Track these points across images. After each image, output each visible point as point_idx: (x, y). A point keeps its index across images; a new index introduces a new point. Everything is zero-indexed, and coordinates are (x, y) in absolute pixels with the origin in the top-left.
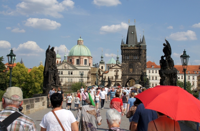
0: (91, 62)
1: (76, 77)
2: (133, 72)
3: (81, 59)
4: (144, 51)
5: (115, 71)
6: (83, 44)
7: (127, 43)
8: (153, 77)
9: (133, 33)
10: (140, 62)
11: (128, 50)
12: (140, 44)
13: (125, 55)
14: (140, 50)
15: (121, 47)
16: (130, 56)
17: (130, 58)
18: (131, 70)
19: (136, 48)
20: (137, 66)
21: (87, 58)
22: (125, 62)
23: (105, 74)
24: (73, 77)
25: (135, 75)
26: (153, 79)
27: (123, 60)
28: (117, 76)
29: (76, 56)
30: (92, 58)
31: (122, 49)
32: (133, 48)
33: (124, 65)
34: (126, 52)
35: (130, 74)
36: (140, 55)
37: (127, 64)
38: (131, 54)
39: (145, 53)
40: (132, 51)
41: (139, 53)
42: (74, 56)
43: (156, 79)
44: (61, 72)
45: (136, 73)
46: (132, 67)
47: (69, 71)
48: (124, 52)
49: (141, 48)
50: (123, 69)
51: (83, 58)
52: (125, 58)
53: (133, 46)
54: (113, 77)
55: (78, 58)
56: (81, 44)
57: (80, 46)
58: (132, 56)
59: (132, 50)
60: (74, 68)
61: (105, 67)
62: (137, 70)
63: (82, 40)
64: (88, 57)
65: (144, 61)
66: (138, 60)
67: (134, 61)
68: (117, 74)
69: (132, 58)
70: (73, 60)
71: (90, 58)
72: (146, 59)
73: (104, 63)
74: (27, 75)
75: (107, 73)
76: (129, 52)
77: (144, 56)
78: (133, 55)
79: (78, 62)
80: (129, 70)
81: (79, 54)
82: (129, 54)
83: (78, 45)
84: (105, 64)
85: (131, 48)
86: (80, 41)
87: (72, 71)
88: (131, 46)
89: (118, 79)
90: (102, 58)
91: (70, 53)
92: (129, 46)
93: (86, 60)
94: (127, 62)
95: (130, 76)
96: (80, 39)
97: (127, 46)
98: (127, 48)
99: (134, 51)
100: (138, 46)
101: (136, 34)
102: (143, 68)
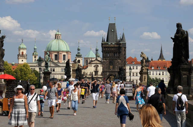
0: (70, 57)
1: (58, 74)
2: (113, 69)
3: (60, 55)
4: (124, 48)
5: (94, 66)
6: (61, 38)
7: (107, 40)
8: (133, 74)
9: (113, 30)
10: (120, 59)
11: (109, 47)
12: (120, 42)
13: (106, 52)
14: (119, 48)
15: (102, 45)
16: (110, 54)
17: (110, 55)
18: (111, 67)
19: (116, 46)
20: (117, 63)
21: (65, 54)
22: (105, 59)
23: (84, 70)
24: (55, 74)
25: (115, 72)
26: (133, 75)
27: (104, 57)
28: (96, 72)
29: (54, 52)
30: (70, 53)
31: (102, 47)
32: (113, 46)
33: (105, 62)
34: (106, 50)
35: (110, 71)
36: (120, 53)
37: (107, 61)
38: (111, 52)
39: (125, 51)
40: (112, 49)
41: (119, 51)
42: (52, 52)
43: (137, 75)
44: (43, 69)
45: (116, 70)
46: (112, 64)
47: (51, 68)
48: (104, 49)
49: (121, 46)
50: (104, 66)
51: (62, 54)
52: (105, 56)
53: (113, 43)
54: (92, 73)
55: (56, 53)
56: (59, 38)
57: (58, 40)
58: (112, 54)
59: (113, 47)
60: (56, 65)
61: (82, 61)
62: (116, 67)
63: (60, 34)
64: (67, 52)
65: (124, 58)
66: (118, 57)
67: (114, 58)
68: (96, 69)
69: (112, 56)
70: (51, 55)
71: (69, 53)
72: (126, 56)
73: (81, 56)
74: (11, 72)
75: (86, 69)
76: (109, 49)
77: (124, 53)
78: (113, 52)
79: (57, 57)
80: (109, 67)
81: (57, 49)
82: (110, 52)
83: (56, 39)
84: (82, 58)
85: (112, 46)
86: (58, 35)
87: (54, 68)
88: (112, 44)
89: (98, 75)
90: (79, 50)
91: (48, 48)
92: (109, 43)
93: (64, 56)
94: (108, 59)
95: (110, 73)
96: (58, 33)
97: (108, 44)
98: (107, 46)
99: (114, 49)
100: (118, 44)
101: (116, 32)
102: (122, 65)
